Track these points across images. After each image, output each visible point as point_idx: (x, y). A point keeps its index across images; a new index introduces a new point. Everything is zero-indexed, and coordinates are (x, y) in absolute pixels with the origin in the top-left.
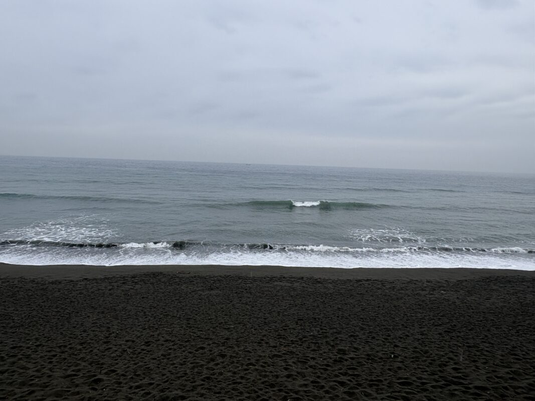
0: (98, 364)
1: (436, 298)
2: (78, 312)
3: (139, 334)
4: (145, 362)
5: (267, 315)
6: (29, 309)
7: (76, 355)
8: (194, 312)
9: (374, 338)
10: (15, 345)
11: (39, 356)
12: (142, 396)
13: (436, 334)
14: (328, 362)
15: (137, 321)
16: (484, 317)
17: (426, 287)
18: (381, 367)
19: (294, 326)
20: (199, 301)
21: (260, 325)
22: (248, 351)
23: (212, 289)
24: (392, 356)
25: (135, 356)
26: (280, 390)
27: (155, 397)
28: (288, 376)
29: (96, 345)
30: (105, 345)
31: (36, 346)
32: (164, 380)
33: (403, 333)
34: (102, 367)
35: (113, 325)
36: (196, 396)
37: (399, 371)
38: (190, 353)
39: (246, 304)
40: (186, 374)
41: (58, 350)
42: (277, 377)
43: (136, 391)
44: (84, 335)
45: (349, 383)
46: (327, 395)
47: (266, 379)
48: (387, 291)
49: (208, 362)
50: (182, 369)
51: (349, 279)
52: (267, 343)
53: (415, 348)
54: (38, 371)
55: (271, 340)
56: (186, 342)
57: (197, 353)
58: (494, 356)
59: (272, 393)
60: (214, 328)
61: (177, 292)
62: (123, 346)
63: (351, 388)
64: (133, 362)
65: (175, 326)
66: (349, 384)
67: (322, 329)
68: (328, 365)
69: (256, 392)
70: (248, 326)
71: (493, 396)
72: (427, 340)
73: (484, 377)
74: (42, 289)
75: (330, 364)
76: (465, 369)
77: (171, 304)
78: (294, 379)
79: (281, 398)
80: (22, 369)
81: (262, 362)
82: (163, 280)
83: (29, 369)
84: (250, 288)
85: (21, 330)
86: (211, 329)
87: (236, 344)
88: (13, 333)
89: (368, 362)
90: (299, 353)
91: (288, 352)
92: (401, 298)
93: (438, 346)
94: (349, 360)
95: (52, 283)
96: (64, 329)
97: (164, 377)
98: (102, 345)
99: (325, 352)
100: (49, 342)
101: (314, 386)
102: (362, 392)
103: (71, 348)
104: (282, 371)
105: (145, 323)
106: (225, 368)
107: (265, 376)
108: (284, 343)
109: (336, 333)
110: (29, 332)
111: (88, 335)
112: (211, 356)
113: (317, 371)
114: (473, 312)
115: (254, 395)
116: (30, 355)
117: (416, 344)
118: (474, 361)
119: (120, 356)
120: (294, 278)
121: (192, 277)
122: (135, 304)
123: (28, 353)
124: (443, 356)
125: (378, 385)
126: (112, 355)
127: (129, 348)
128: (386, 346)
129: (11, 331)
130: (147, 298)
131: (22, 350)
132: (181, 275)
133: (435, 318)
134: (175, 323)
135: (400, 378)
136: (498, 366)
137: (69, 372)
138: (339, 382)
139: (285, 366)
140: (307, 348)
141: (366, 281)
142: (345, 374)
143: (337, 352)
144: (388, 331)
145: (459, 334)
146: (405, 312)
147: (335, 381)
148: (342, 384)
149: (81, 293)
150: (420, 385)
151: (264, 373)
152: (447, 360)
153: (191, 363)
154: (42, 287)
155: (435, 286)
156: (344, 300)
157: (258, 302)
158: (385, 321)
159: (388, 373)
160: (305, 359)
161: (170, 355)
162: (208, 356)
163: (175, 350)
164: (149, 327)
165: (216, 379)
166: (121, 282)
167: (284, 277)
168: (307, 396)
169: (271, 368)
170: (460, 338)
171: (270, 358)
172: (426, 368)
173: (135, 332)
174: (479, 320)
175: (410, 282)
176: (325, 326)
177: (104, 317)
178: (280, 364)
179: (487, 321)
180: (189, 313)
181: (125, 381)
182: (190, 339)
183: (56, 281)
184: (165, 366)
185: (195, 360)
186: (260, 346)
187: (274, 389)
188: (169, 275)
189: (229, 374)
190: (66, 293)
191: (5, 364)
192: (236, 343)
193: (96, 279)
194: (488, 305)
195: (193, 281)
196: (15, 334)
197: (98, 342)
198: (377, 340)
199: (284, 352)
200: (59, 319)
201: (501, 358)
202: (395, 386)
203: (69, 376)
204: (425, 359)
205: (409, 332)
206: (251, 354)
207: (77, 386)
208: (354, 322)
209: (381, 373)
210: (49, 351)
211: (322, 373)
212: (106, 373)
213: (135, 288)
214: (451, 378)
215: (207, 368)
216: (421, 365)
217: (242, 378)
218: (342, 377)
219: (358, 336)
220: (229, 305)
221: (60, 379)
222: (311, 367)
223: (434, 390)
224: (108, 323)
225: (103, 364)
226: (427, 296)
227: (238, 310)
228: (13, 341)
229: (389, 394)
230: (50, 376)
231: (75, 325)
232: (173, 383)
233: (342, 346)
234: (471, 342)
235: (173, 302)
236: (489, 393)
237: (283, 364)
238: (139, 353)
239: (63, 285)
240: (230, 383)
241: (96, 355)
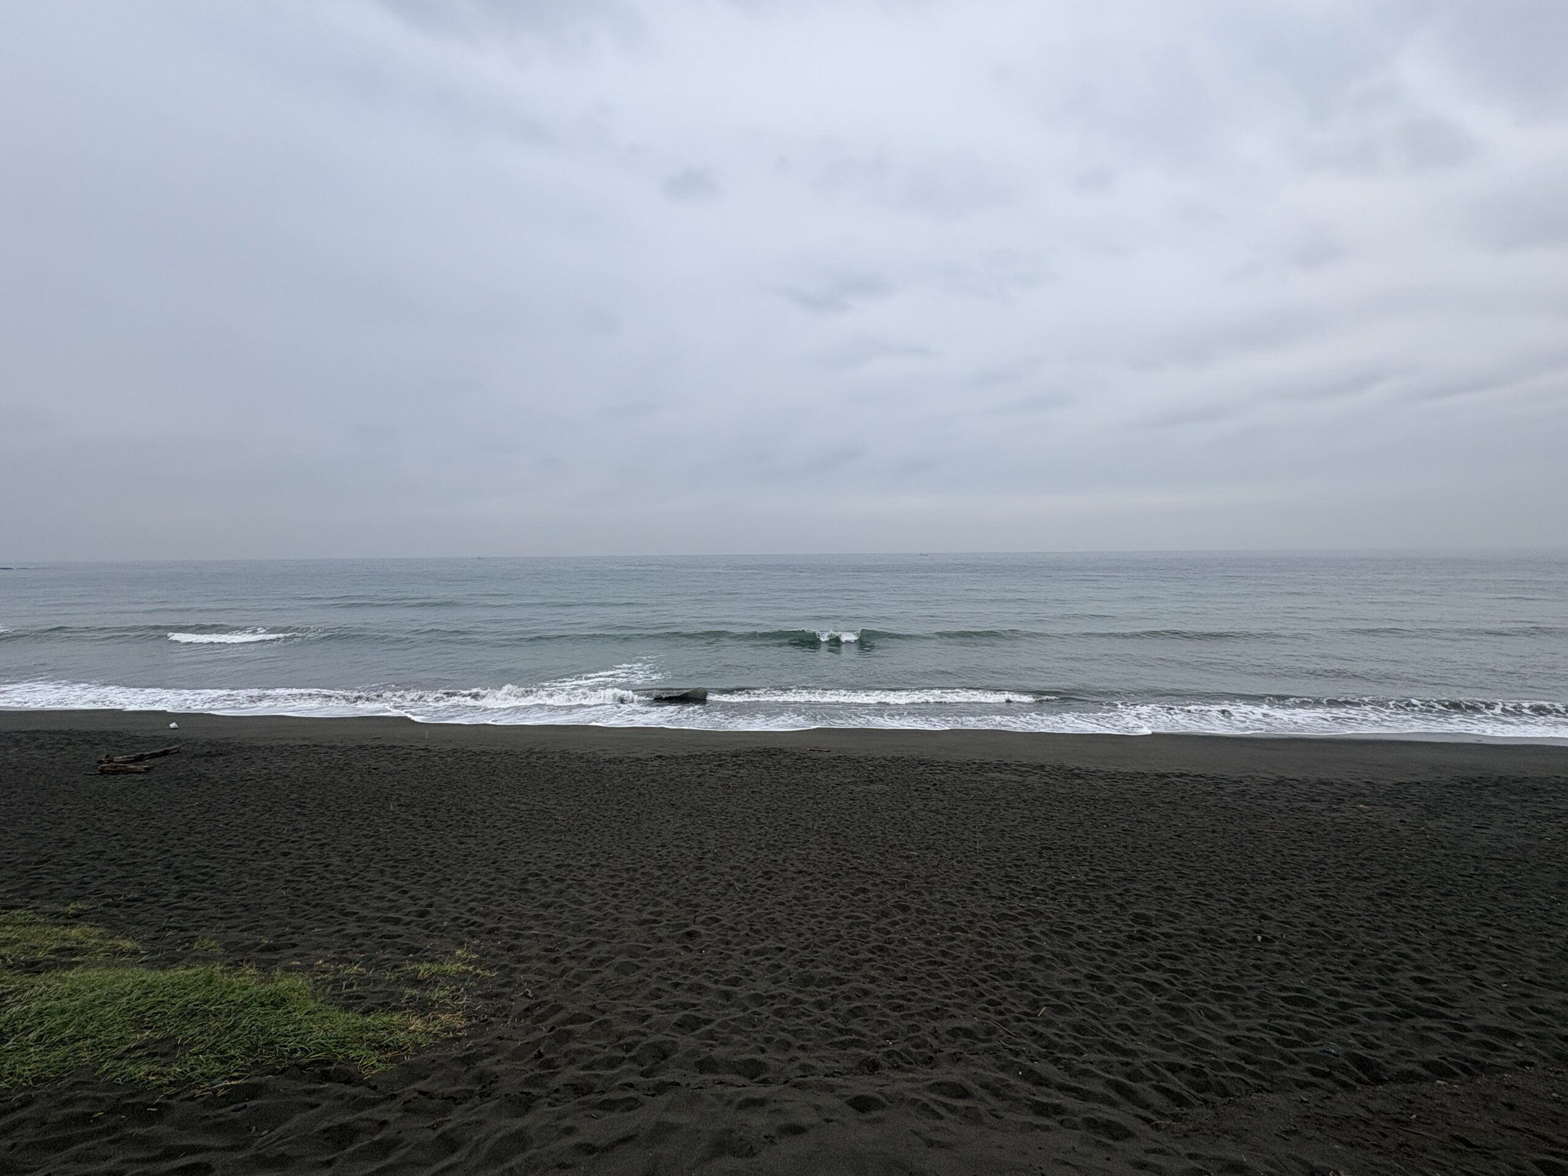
0: (690, 906)
1: (1347, 819)
2: (651, 813)
3: (752, 858)
4: (766, 909)
5: (979, 835)
6: (577, 803)
7: (653, 886)
8: (843, 822)
9: (1209, 896)
10: (560, 862)
11: (597, 883)
12: (767, 970)
13: (1359, 899)
14: (1115, 938)
15: (746, 833)
16: (1476, 869)
17: (1318, 795)
18: (1236, 959)
19: (1036, 860)
20: (851, 802)
21: (968, 854)
22: (951, 903)
23: (872, 782)
24: (1259, 938)
25: (749, 895)
26: (1022, 987)
27: (789, 974)
28: (1036, 960)
29: (683, 872)
30: (697, 873)
31: (591, 866)
32: (802, 945)
33: (1278, 890)
34: (696, 912)
35: (708, 839)
36: (862, 980)
37: (1280, 973)
38: (844, 897)
39: (937, 812)
40: (840, 937)
41: (625, 875)
42: (1014, 958)
43: (758, 959)
44: (664, 852)
45: (1167, 986)
46: (1122, 1007)
47: (992, 962)
48: (1229, 800)
49: (878, 919)
50: (831, 928)
51: (1140, 771)
52: (985, 890)
53: (1312, 925)
54: (597, 908)
55: (991, 884)
56: (834, 876)
57: (855, 898)
58: (1520, 960)
59: (1008, 989)
60: (881, 854)
61: (811, 784)
62: (727, 877)
63: (1174, 998)
64: (747, 907)
65: (812, 846)
66: (1167, 989)
67: (1092, 870)
68: (1116, 946)
69: (976, 985)
70: (944, 855)
71: (1534, 1054)
72: (1338, 909)
73: (1502, 1008)
74: (595, 771)
75: (1121, 943)
76: (1446, 982)
77: (803, 805)
78: (1048, 967)
79: (1026, 1002)
80: (575, 903)
81: (981, 927)
82: (785, 762)
83: (584, 904)
84: (942, 782)
85: (569, 838)
86: (877, 856)
87: (925, 888)
88: (557, 841)
89: (1202, 947)
90: (1051, 915)
91: (1029, 910)
92: (1263, 816)
93: (1366, 925)
94: (1162, 937)
95: (609, 761)
96: (631, 840)
97: (802, 939)
98: (692, 872)
99: (1106, 918)
100: (611, 861)
101: (1093, 986)
102: (1199, 1009)
103: (643, 874)
104: (1021, 948)
105: (759, 837)
106: (909, 931)
107: (990, 955)
108: (1020, 892)
109: (1126, 879)
110: (578, 842)
111: (669, 852)
112: (881, 907)
113: (1095, 955)
114: (1446, 855)
115: (970, 990)
116: (583, 880)
117: (1313, 916)
118: (1468, 967)
119: (724, 895)
120: (1024, 765)
121: (834, 759)
122: (740, 802)
123: (582, 877)
124: (1384, 948)
125: (1235, 999)
126: (711, 891)
127: (738, 880)
128: (1240, 916)
129: (553, 838)
130: (760, 793)
131: (571, 871)
132: (814, 755)
133: (1350, 862)
134: (811, 840)
135: (1284, 989)
136: (1535, 984)
137: (645, 916)
138: (1146, 983)
139: (1026, 939)
140: (1068, 905)
141: (1177, 777)
142: (1157, 967)
143: (1132, 920)
144: (1241, 883)
145: (1416, 902)
146: (1276, 846)
147: (1135, 980)
148: (1153, 987)
149: (653, 781)
150: (1336, 1008)
151: (985, 949)
152: (1395, 958)
153: (847, 917)
154: (594, 768)
155: (1344, 793)
156: (1134, 814)
157: (960, 809)
158: (1231, 861)
159: (1256, 975)
160: (1065, 928)
161: (807, 899)
162: (877, 906)
163: (815, 890)
164: (768, 845)
165: (896, 951)
166: (716, 763)
167: (1006, 764)
168: (1081, 1004)
169: (997, 941)
170: (1420, 911)
171: (994, 919)
172: (1343, 970)
173: (745, 853)
174: (1464, 873)
175: (1281, 782)
176: (1100, 865)
177: (693, 823)
178: (1016, 934)
179: (1487, 876)
180: (835, 823)
181: (735, 941)
182: (840, 872)
183: (615, 758)
184: (801, 919)
185: (853, 911)
186: (972, 895)
187: (1010, 983)
188: (794, 754)
189: (920, 944)
190: (631, 779)
191: (549, 893)
192: (925, 885)
193: (676, 758)
194: (1485, 842)
195: (837, 766)
196: (560, 843)
197: (686, 866)
198: (1219, 900)
199: (1021, 910)
200: (623, 822)
201: (1541, 965)
202: (1276, 1005)
203: (645, 922)
204: (1338, 951)
205: (1290, 888)
206: (956, 909)
207: (660, 940)
208: (1162, 860)
209: (1237, 972)
210: (612, 877)
211: (1104, 960)
212: (703, 923)
213: (739, 775)
214: (1413, 1001)
215: (877, 930)
216: (1330, 963)
217: (944, 954)
218: (1150, 972)
219: (1173, 889)
220: (905, 813)
221: (633, 926)
222: (1080, 944)
223: (1373, 1023)
224: (699, 834)
225: (697, 905)
226: (1326, 813)
227: (922, 823)
228: (558, 855)
229: (1265, 1021)
230: (616, 920)
231: (646, 835)
232: (817, 952)
233: (1141, 908)
234: (1453, 923)
235: (804, 803)
236: (1520, 1044)
237: (1022, 934)
238: (755, 891)
239: (626, 765)
240: (923, 961)
241: (686, 889)
